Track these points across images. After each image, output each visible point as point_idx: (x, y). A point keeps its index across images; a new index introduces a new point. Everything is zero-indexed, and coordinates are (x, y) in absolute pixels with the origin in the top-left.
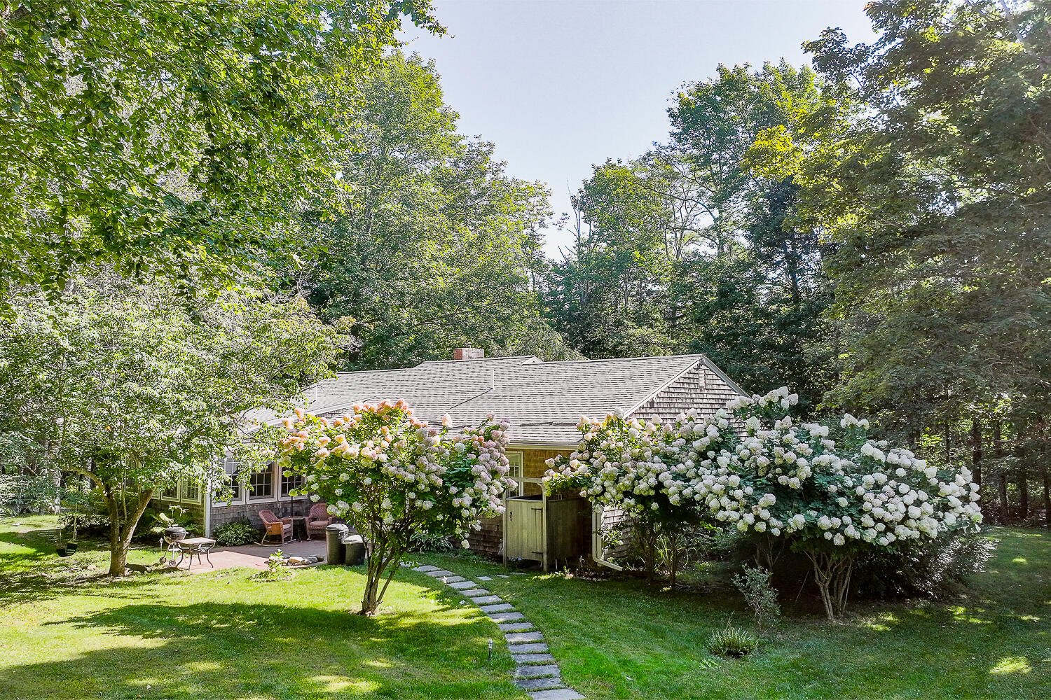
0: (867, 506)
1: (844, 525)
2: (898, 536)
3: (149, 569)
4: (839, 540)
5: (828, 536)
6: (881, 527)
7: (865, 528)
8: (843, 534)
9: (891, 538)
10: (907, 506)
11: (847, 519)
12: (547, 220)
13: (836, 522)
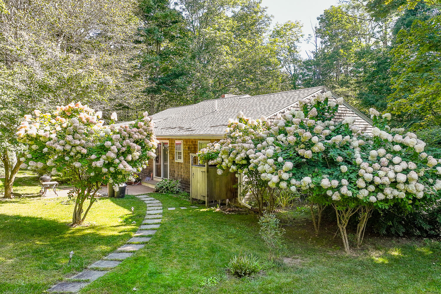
0: (361, 172)
1: (341, 186)
2: (386, 196)
3: (23, 195)
4: (336, 197)
5: (329, 193)
6: (372, 188)
7: (359, 189)
8: (340, 192)
9: (381, 196)
10: (396, 173)
11: (345, 182)
12: (301, 39)
13: (335, 183)
